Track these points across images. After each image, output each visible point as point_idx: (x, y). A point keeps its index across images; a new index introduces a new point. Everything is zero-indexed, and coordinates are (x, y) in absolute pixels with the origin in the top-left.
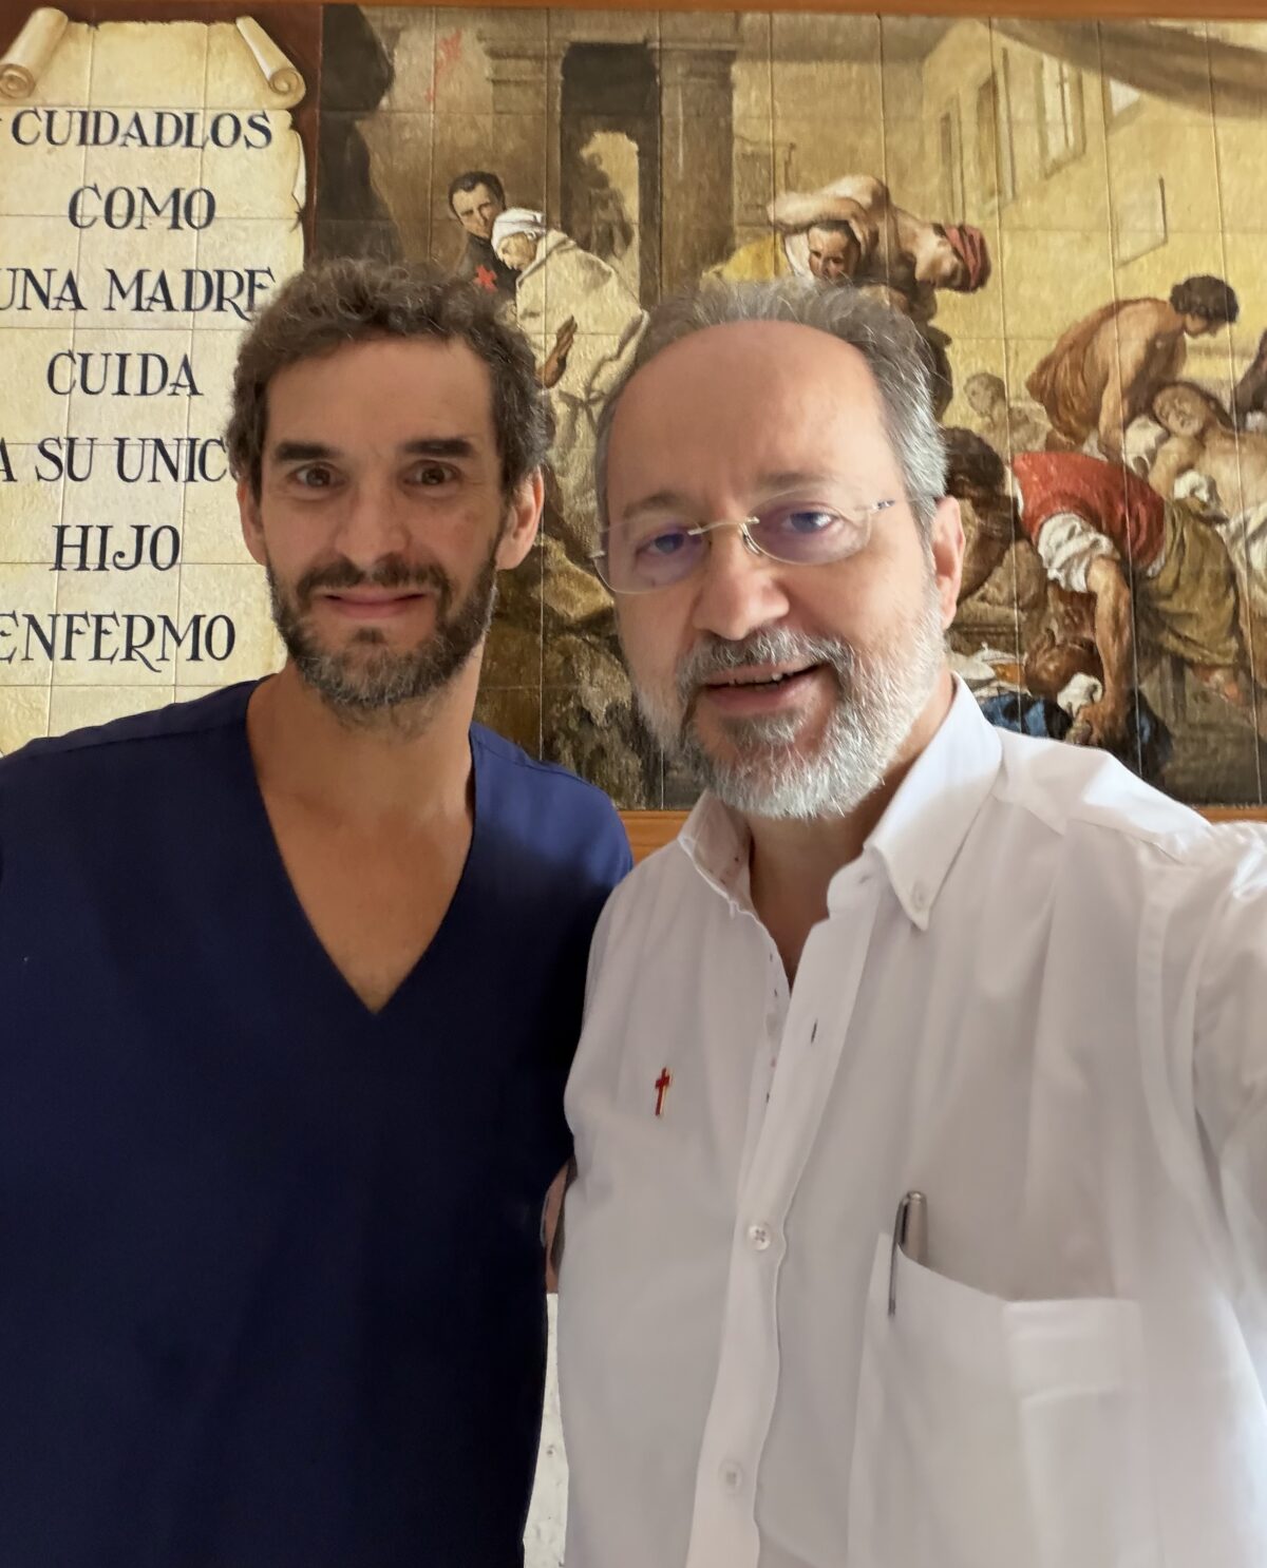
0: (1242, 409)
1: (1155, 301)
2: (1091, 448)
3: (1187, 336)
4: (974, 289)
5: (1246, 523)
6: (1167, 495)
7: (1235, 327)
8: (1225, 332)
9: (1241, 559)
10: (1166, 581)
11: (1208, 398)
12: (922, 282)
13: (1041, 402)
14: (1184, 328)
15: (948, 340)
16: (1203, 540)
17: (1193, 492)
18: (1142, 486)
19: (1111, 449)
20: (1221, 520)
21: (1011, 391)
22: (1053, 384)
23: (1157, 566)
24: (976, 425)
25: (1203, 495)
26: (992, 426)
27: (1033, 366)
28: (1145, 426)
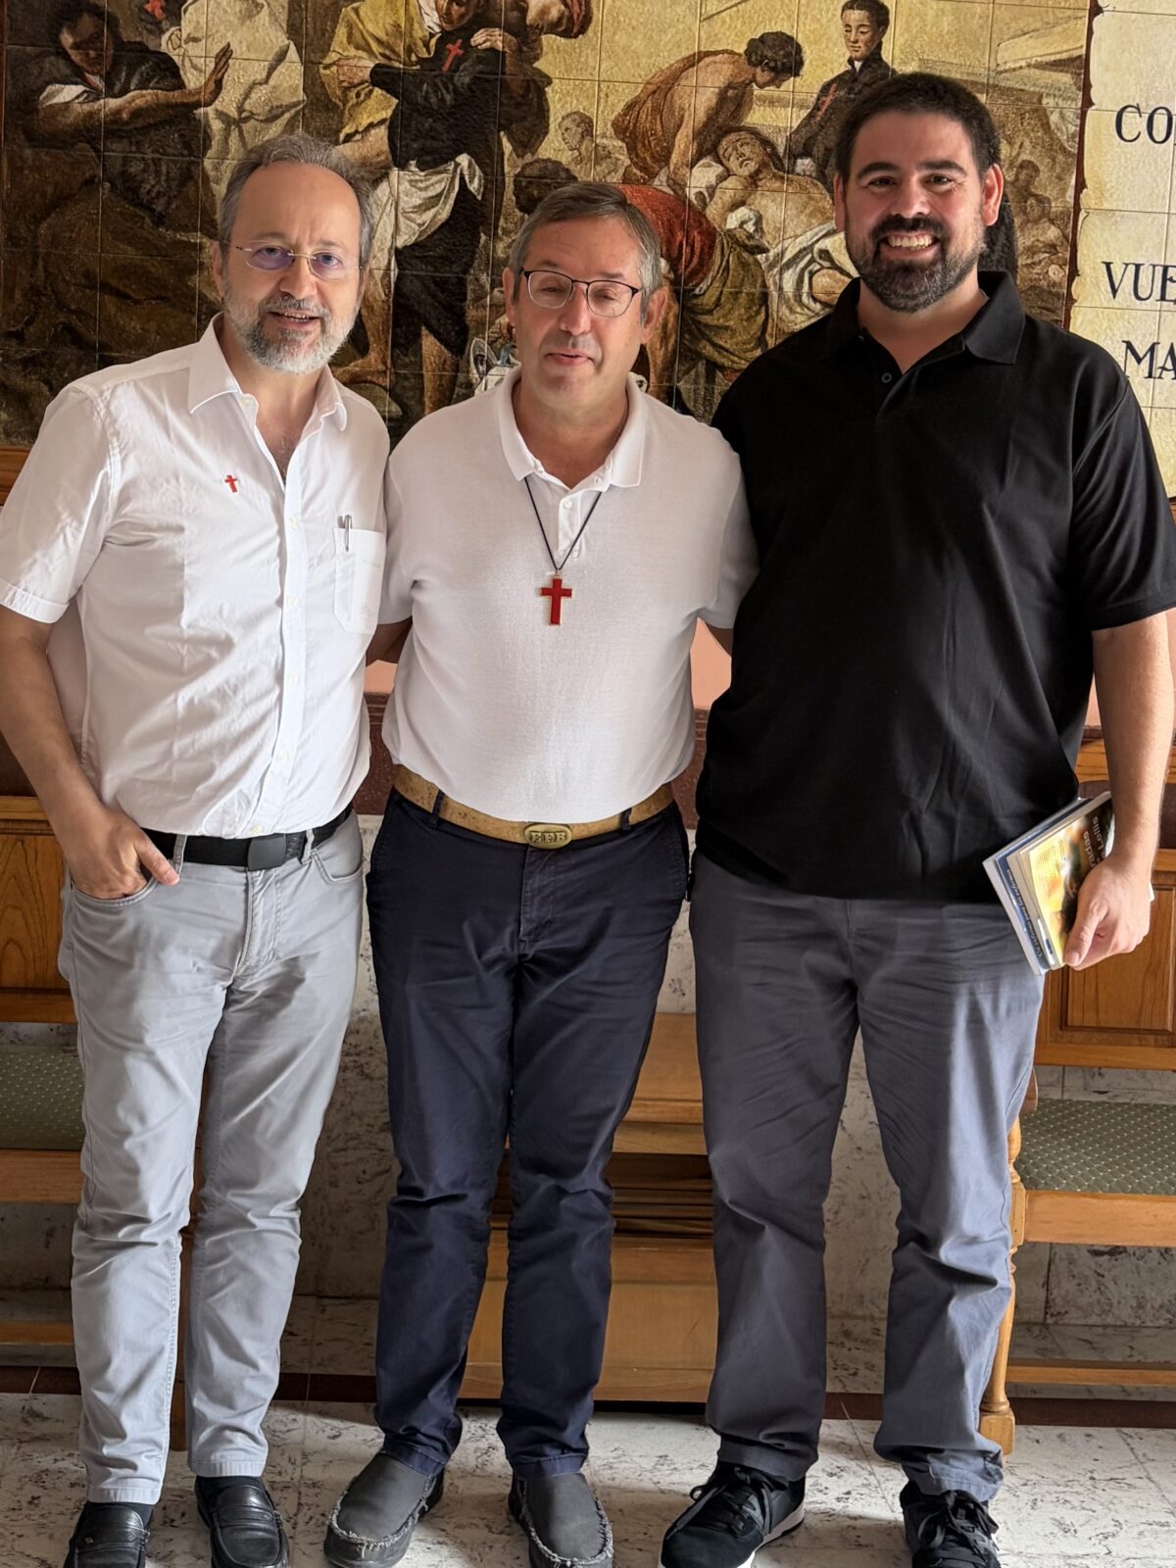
0: (793, 156)
1: (732, 53)
2: (660, 182)
3: (755, 87)
4: (576, 37)
5: (783, 252)
6: (720, 227)
7: (798, 79)
8: (789, 84)
9: (775, 283)
10: (709, 300)
11: (766, 142)
12: (531, 25)
13: (623, 140)
14: (754, 80)
15: (549, 82)
16: (744, 265)
17: (743, 223)
18: (700, 215)
19: (678, 185)
20: (765, 250)
21: (598, 129)
22: (635, 125)
23: (704, 286)
24: (565, 158)
25: (750, 227)
26: (579, 160)
27: (620, 107)
28: (710, 166)
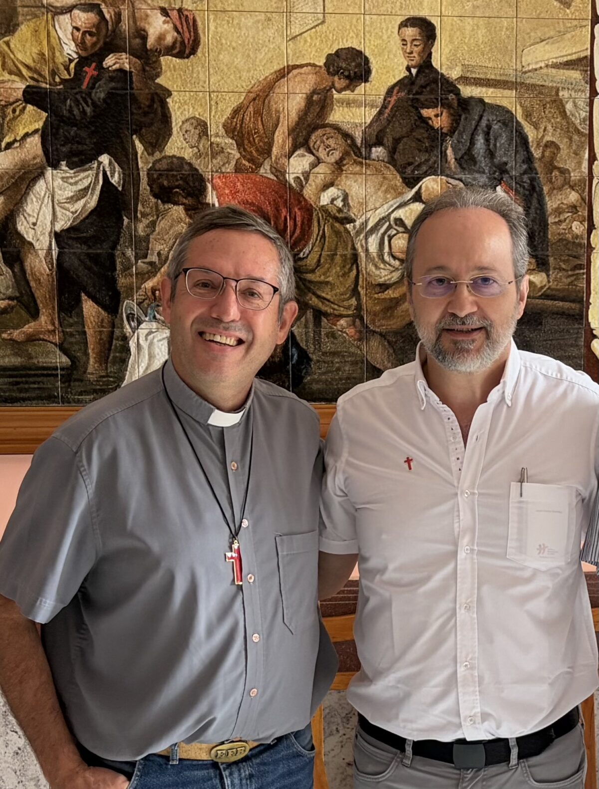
0: (369, 146)
1: (314, 65)
2: (265, 170)
3: (334, 92)
4: (188, 57)
5: (366, 221)
6: (315, 203)
7: (368, 84)
8: (361, 88)
9: (362, 246)
10: (311, 261)
11: (346, 136)
12: (151, 50)
13: (232, 138)
14: (333, 86)
15: (169, 93)
16: (337, 233)
17: (333, 200)
18: (298, 196)
19: (280, 172)
20: (352, 221)
21: (212, 130)
22: (241, 126)
23: (306, 250)
24: (187, 154)
25: (339, 203)
26: (199, 155)
27: (228, 112)
28: (303, 156)
